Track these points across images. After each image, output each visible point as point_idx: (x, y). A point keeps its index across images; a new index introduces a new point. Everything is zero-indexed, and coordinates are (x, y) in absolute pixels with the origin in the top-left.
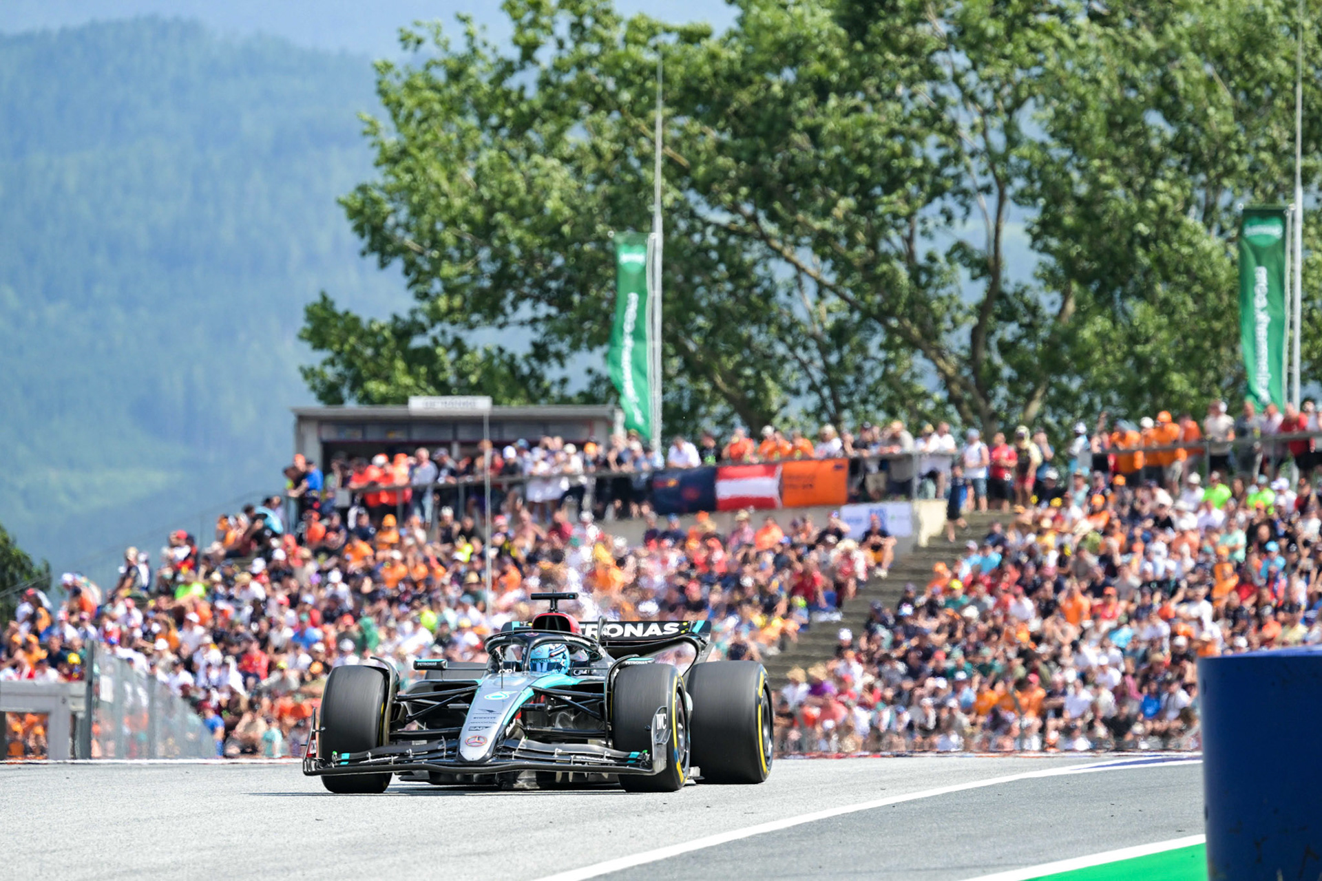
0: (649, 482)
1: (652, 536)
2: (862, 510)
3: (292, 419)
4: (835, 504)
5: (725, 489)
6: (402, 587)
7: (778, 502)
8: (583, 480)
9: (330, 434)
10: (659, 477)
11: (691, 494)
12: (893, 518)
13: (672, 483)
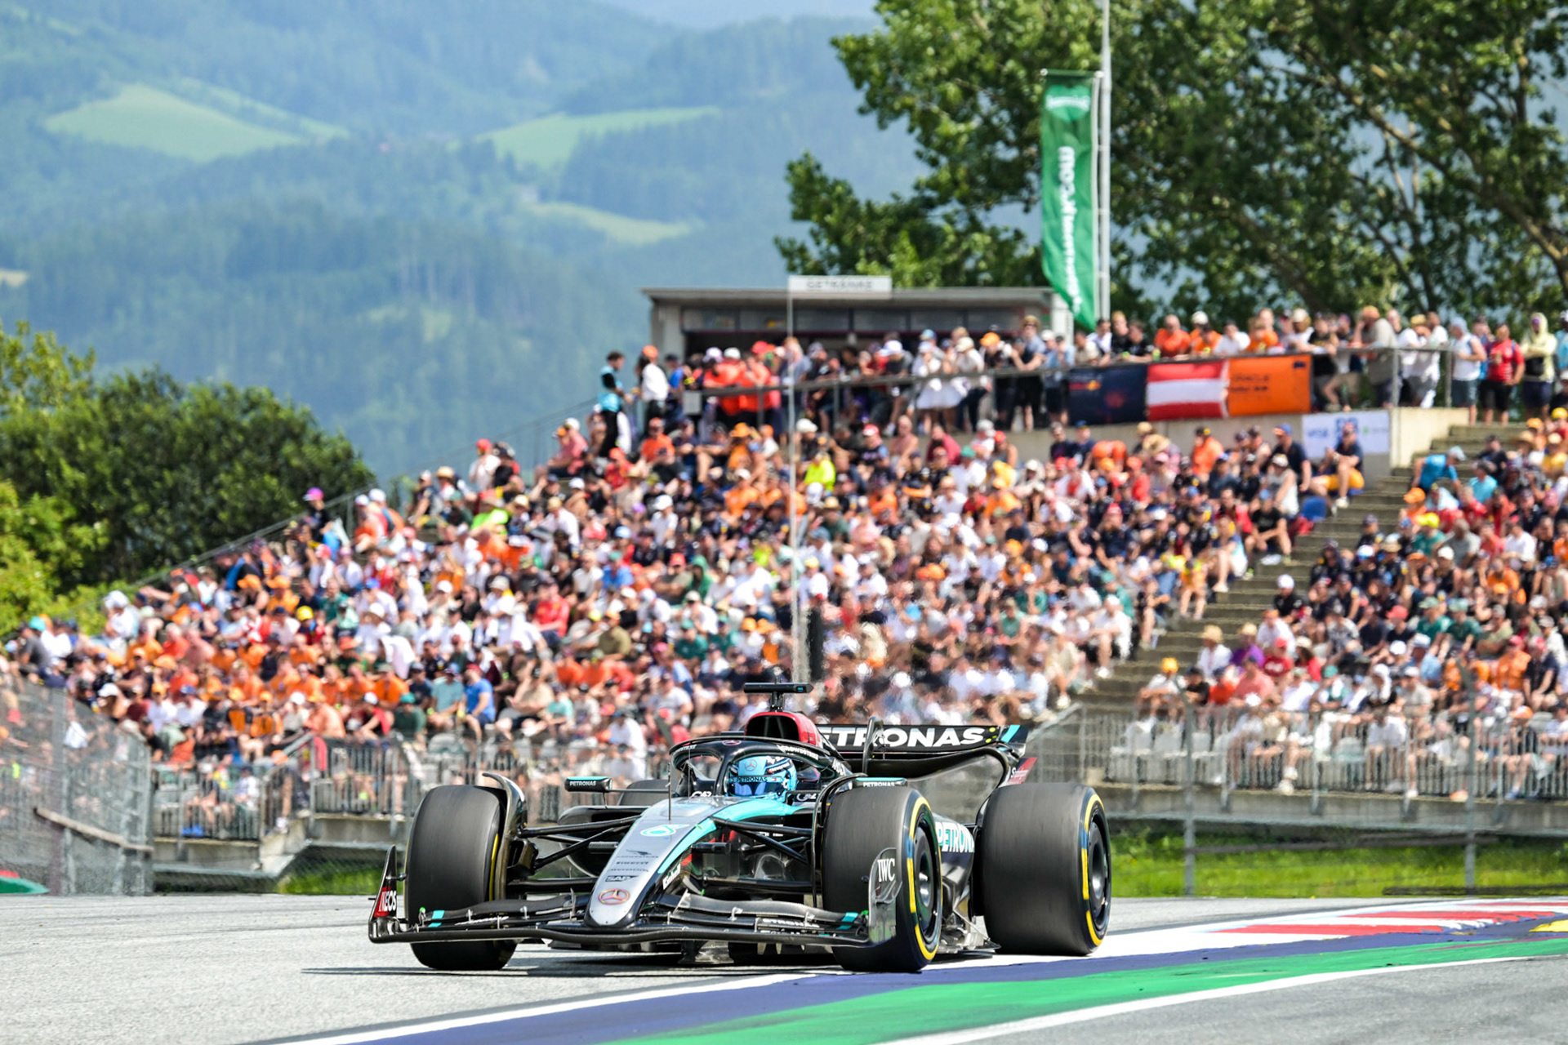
0: (1065, 382)
1: (1061, 451)
2: (1325, 422)
3: (647, 305)
4: (1295, 412)
5: (1158, 394)
6: (747, 515)
7: (1224, 410)
8: (985, 382)
9: (694, 323)
10: (1077, 378)
11: (1115, 400)
12: (1366, 431)
13: (1093, 385)
